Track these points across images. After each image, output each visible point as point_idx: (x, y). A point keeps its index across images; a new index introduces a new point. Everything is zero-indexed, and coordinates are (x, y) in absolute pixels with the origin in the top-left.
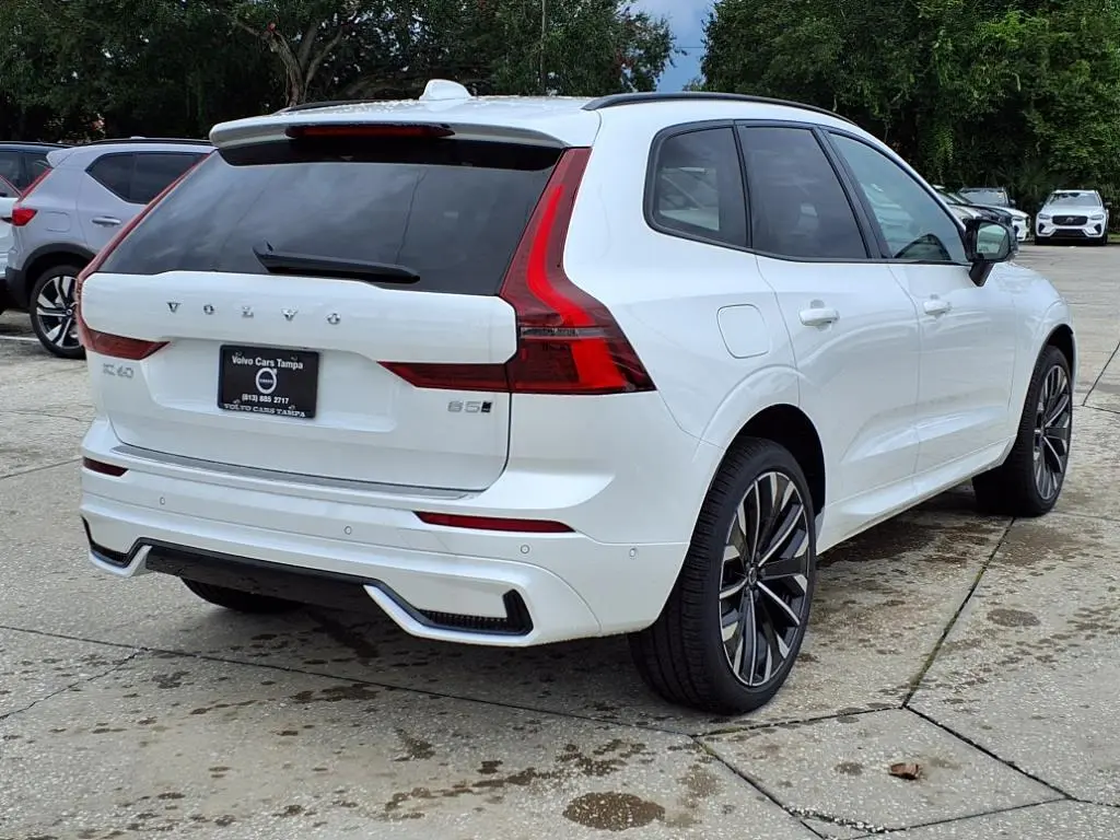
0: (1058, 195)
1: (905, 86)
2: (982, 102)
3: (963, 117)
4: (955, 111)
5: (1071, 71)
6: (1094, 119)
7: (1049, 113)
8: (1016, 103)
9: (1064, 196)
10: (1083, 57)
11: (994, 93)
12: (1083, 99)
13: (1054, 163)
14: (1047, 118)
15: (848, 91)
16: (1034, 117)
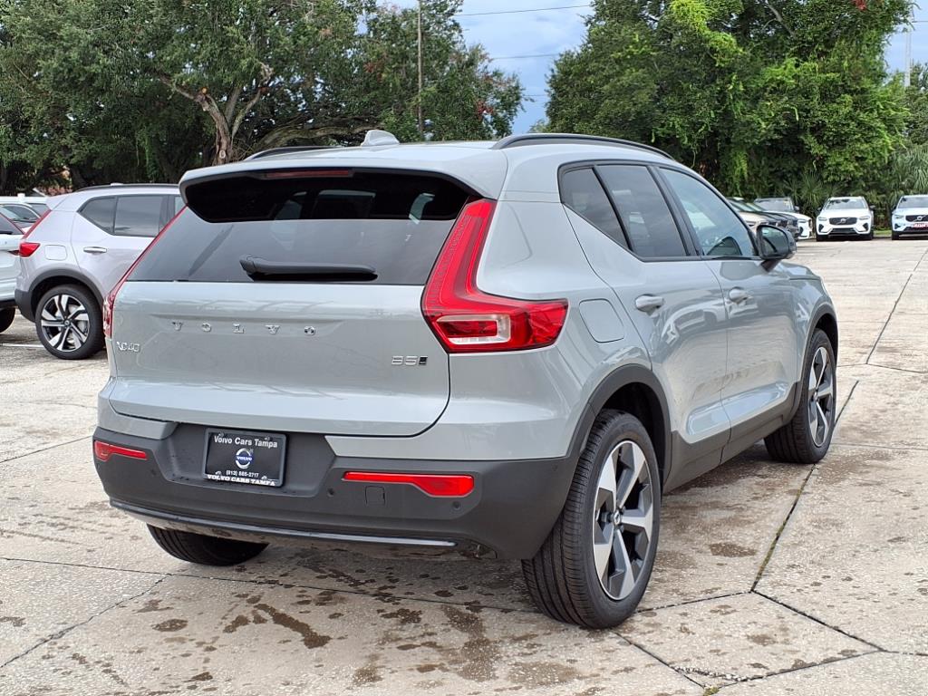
0: (832, 202)
1: (707, 120)
2: (769, 130)
3: (754, 143)
4: (748, 138)
5: (838, 104)
6: (858, 140)
7: (822, 137)
8: (796, 129)
9: (837, 202)
10: (846, 92)
11: (778, 123)
12: (848, 125)
13: (828, 176)
14: (820, 140)
15: (663, 126)
16: (810, 140)
